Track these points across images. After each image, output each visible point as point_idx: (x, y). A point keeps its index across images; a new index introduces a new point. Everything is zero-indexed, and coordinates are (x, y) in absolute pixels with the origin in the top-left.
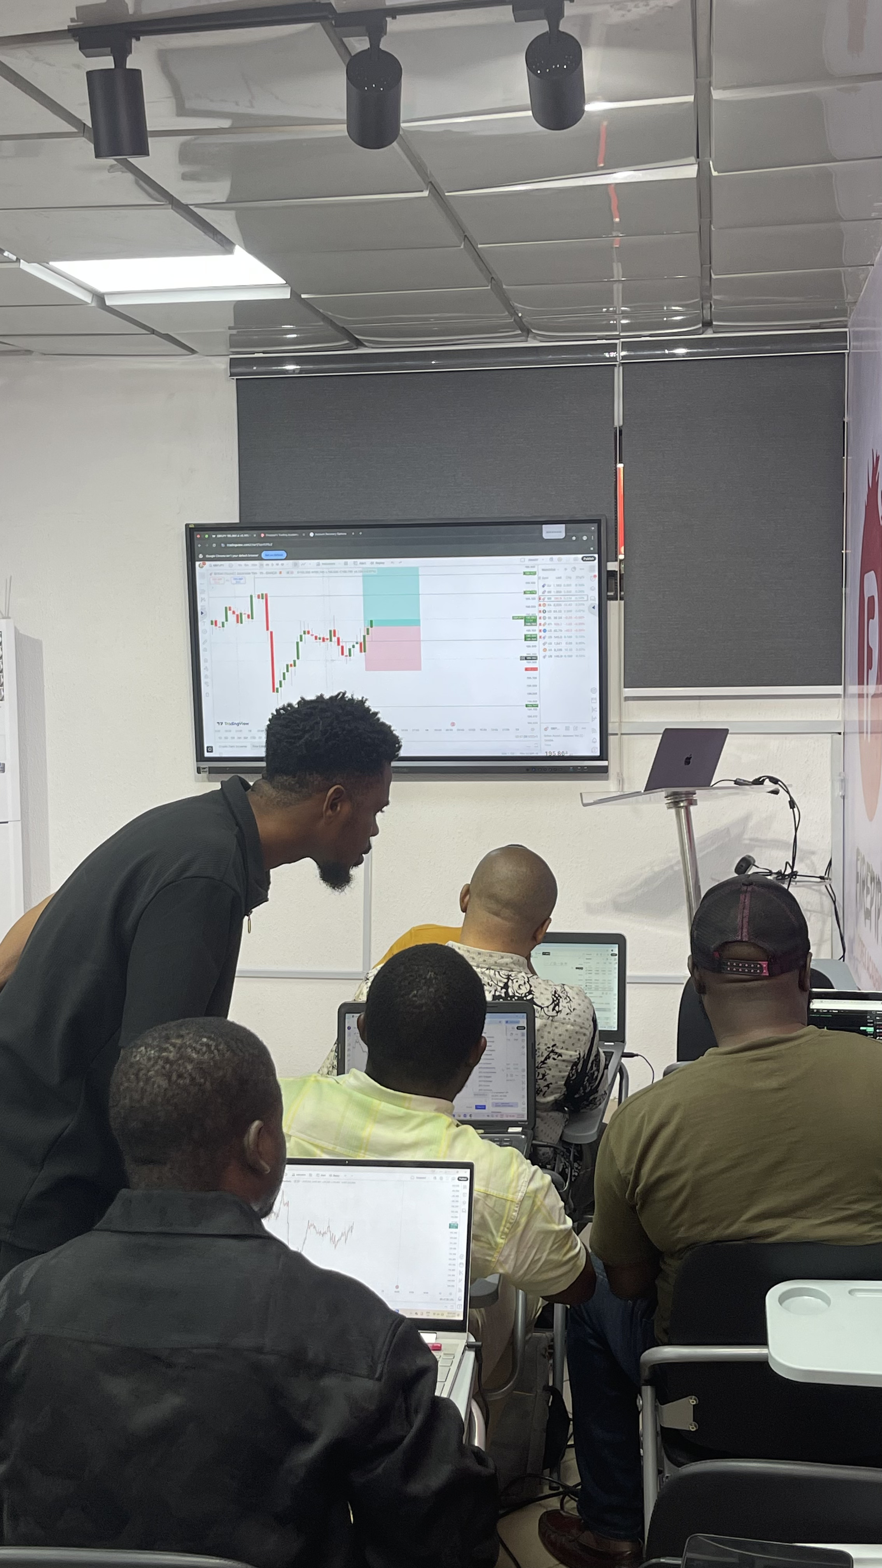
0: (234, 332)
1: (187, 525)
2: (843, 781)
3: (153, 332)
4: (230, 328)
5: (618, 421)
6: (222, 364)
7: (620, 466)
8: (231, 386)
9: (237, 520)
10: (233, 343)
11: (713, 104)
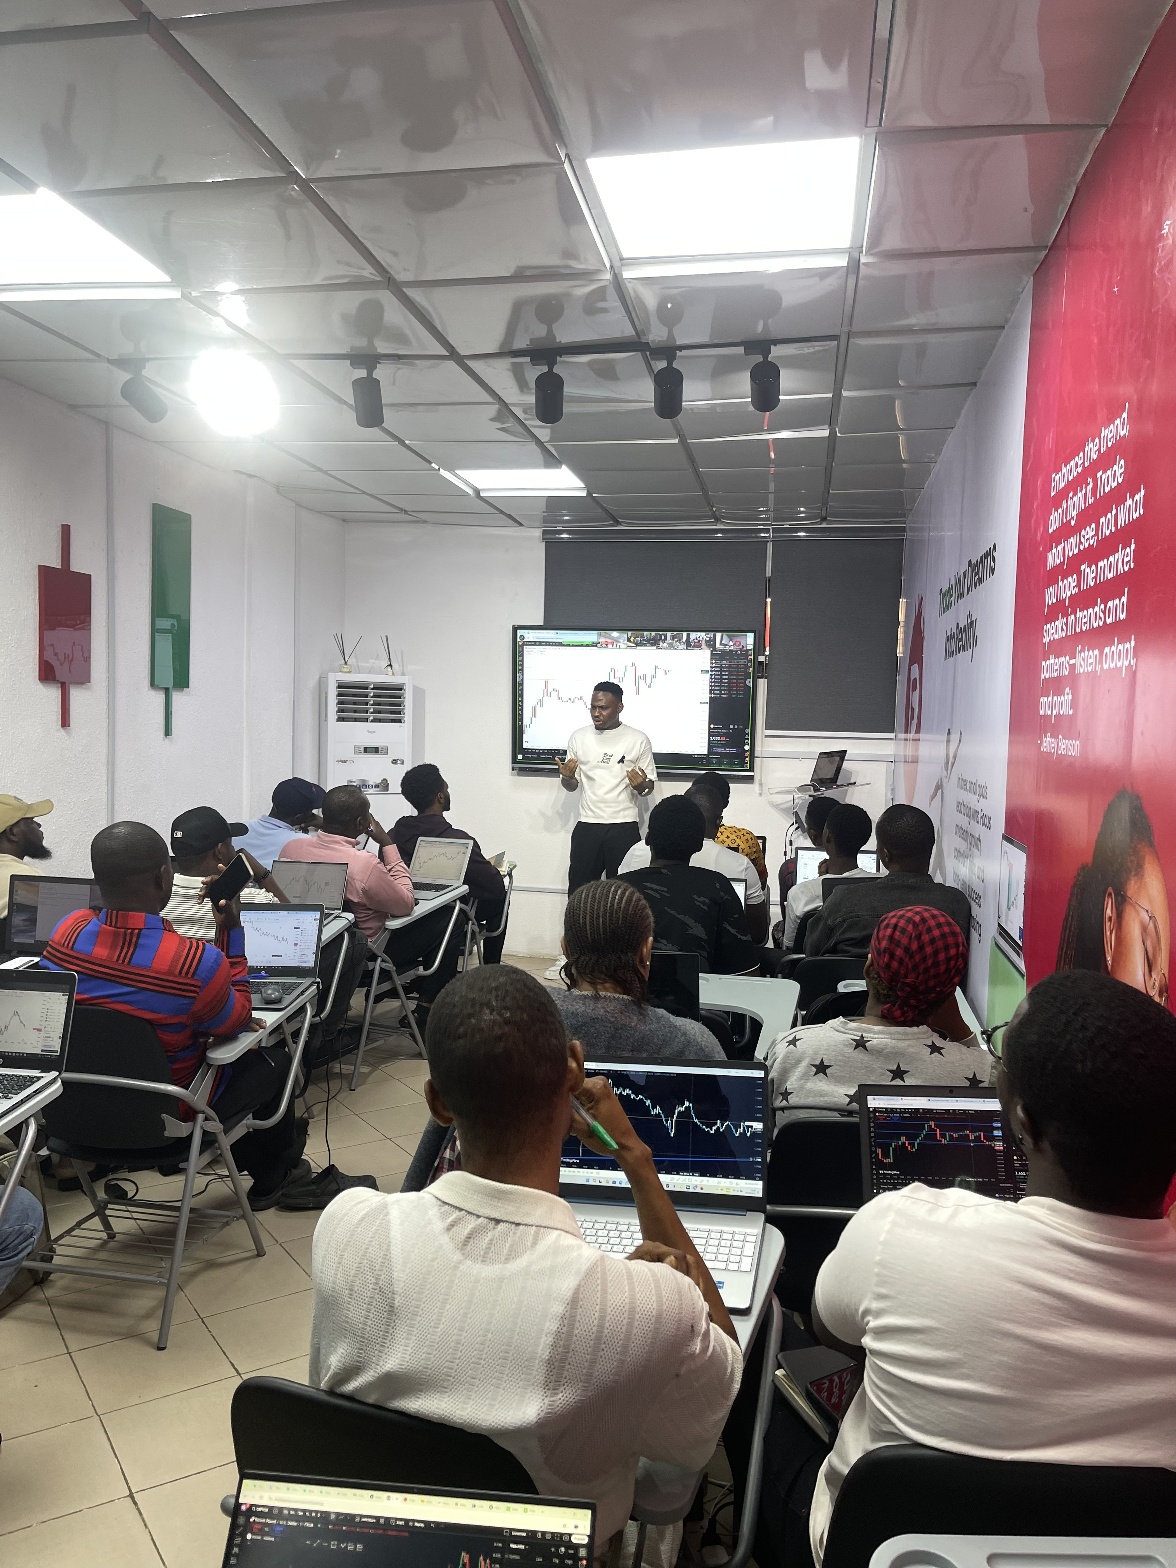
0: (546, 514)
1: (513, 626)
2: (893, 790)
3: (502, 512)
4: (544, 512)
5: (769, 573)
6: (538, 533)
7: (769, 600)
8: (542, 546)
9: (542, 624)
10: (545, 521)
11: (842, 399)
